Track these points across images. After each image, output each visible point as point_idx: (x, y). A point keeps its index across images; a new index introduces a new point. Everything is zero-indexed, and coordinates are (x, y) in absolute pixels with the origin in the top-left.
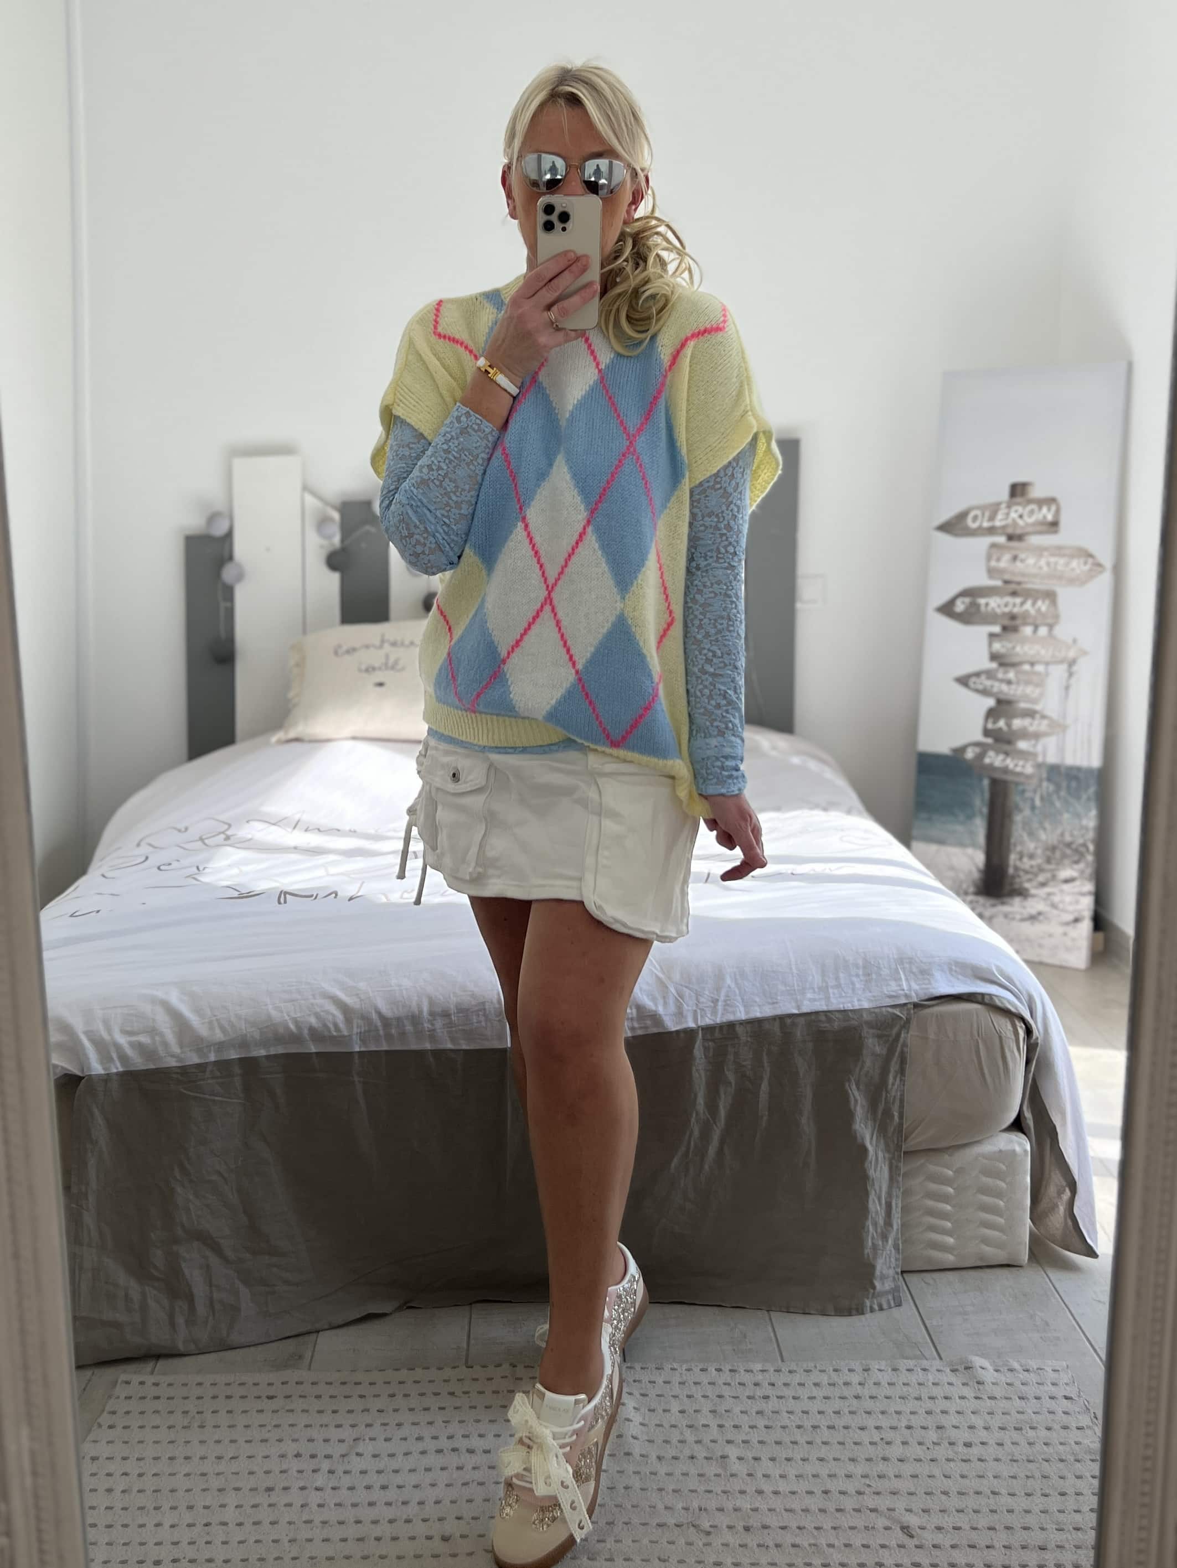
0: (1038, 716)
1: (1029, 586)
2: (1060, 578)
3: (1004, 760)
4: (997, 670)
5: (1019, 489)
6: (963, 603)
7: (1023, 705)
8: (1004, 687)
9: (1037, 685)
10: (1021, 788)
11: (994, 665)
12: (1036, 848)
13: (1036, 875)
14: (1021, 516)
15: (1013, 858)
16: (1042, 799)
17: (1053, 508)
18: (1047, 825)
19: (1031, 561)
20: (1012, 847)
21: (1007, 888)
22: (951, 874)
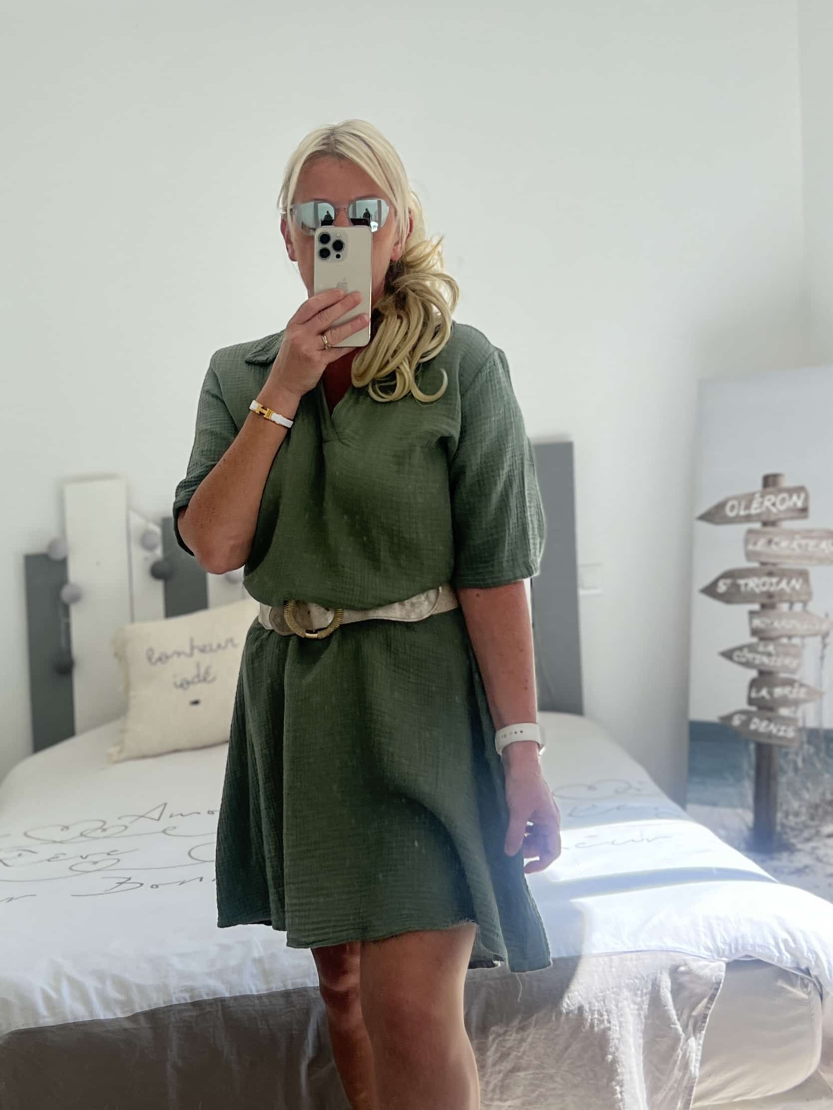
0: (797, 685)
1: (784, 567)
2: (810, 558)
3: (768, 726)
4: (757, 644)
5: (771, 480)
6: (725, 584)
7: (783, 675)
8: (765, 660)
9: (795, 656)
10: (784, 750)
11: (754, 640)
13: (801, 831)
14: (774, 504)
16: (804, 761)
17: (803, 496)
18: (809, 785)
19: (784, 544)
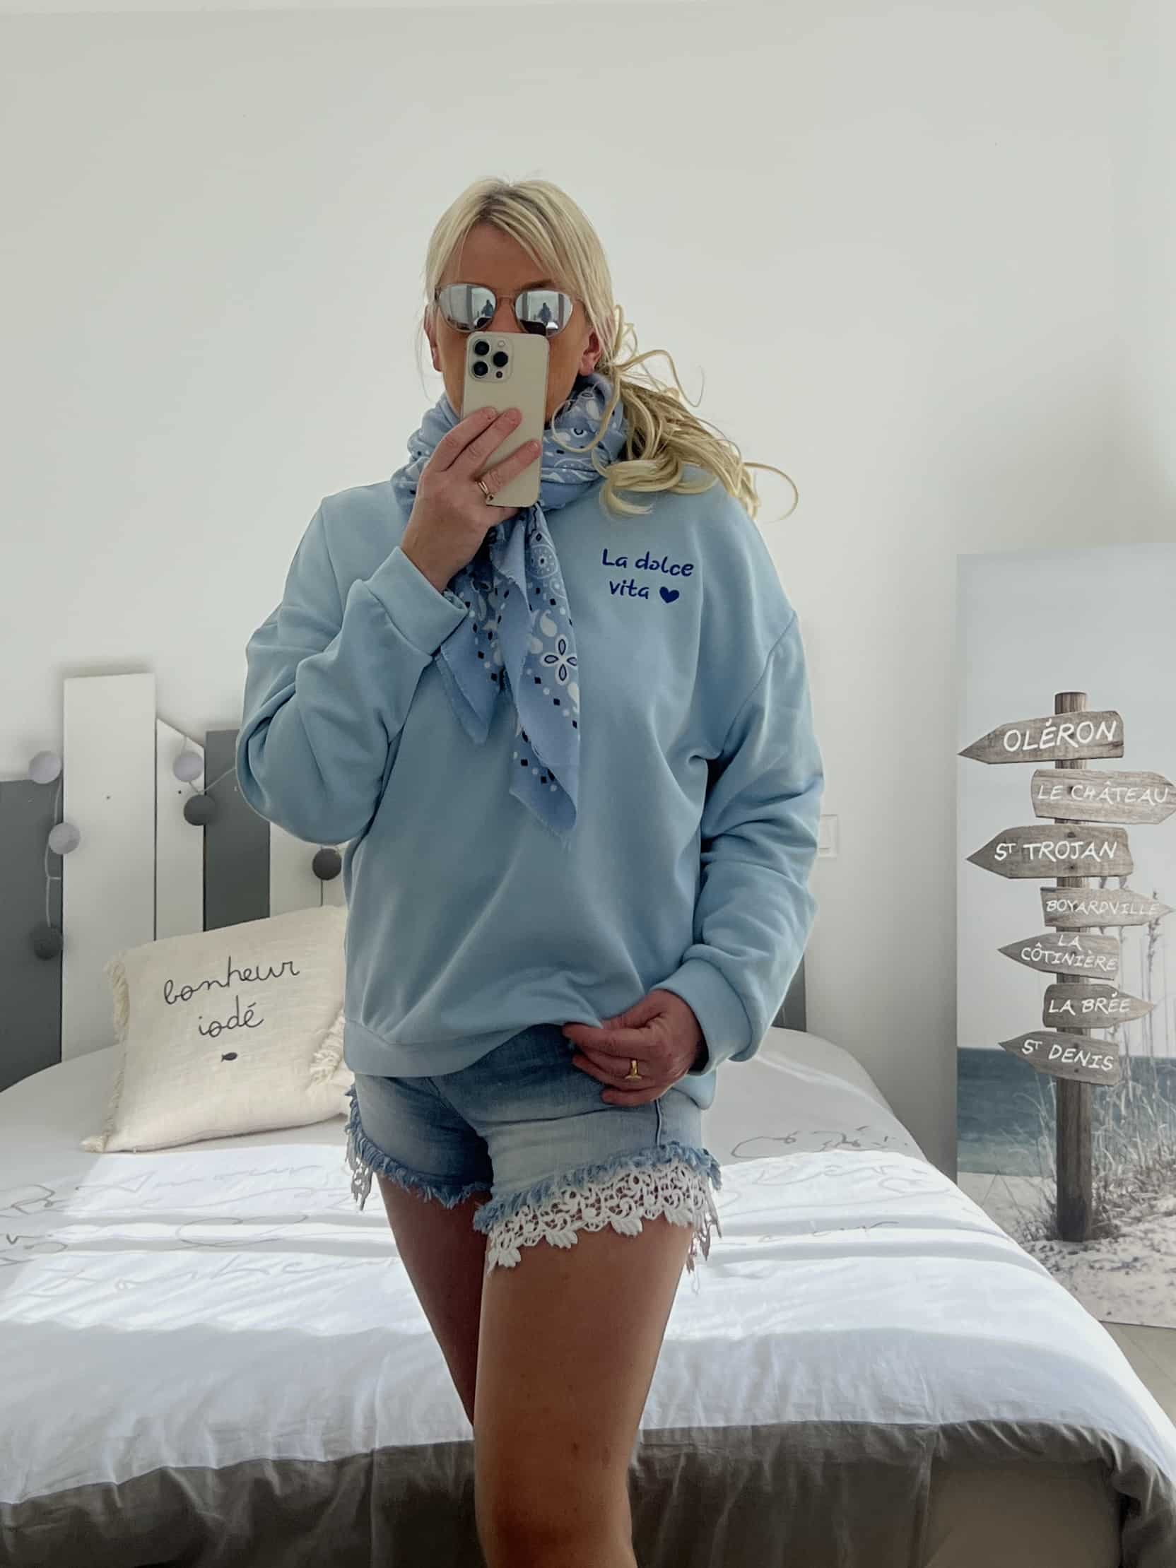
0: (1114, 995)
1: (1091, 824)
2: (1130, 813)
3: (1075, 1054)
4: (1056, 937)
5: (1067, 701)
6: (1004, 849)
7: (1093, 981)
8: (1068, 959)
9: (1111, 954)
11: (1053, 930)
12: (1124, 1172)
13: (1129, 1209)
14: (1072, 736)
15: (1094, 1185)
17: (1115, 724)
18: (1138, 1140)
19: (1091, 792)
20: (1094, 1172)
21: (1090, 1227)
22: (1014, 1212)
